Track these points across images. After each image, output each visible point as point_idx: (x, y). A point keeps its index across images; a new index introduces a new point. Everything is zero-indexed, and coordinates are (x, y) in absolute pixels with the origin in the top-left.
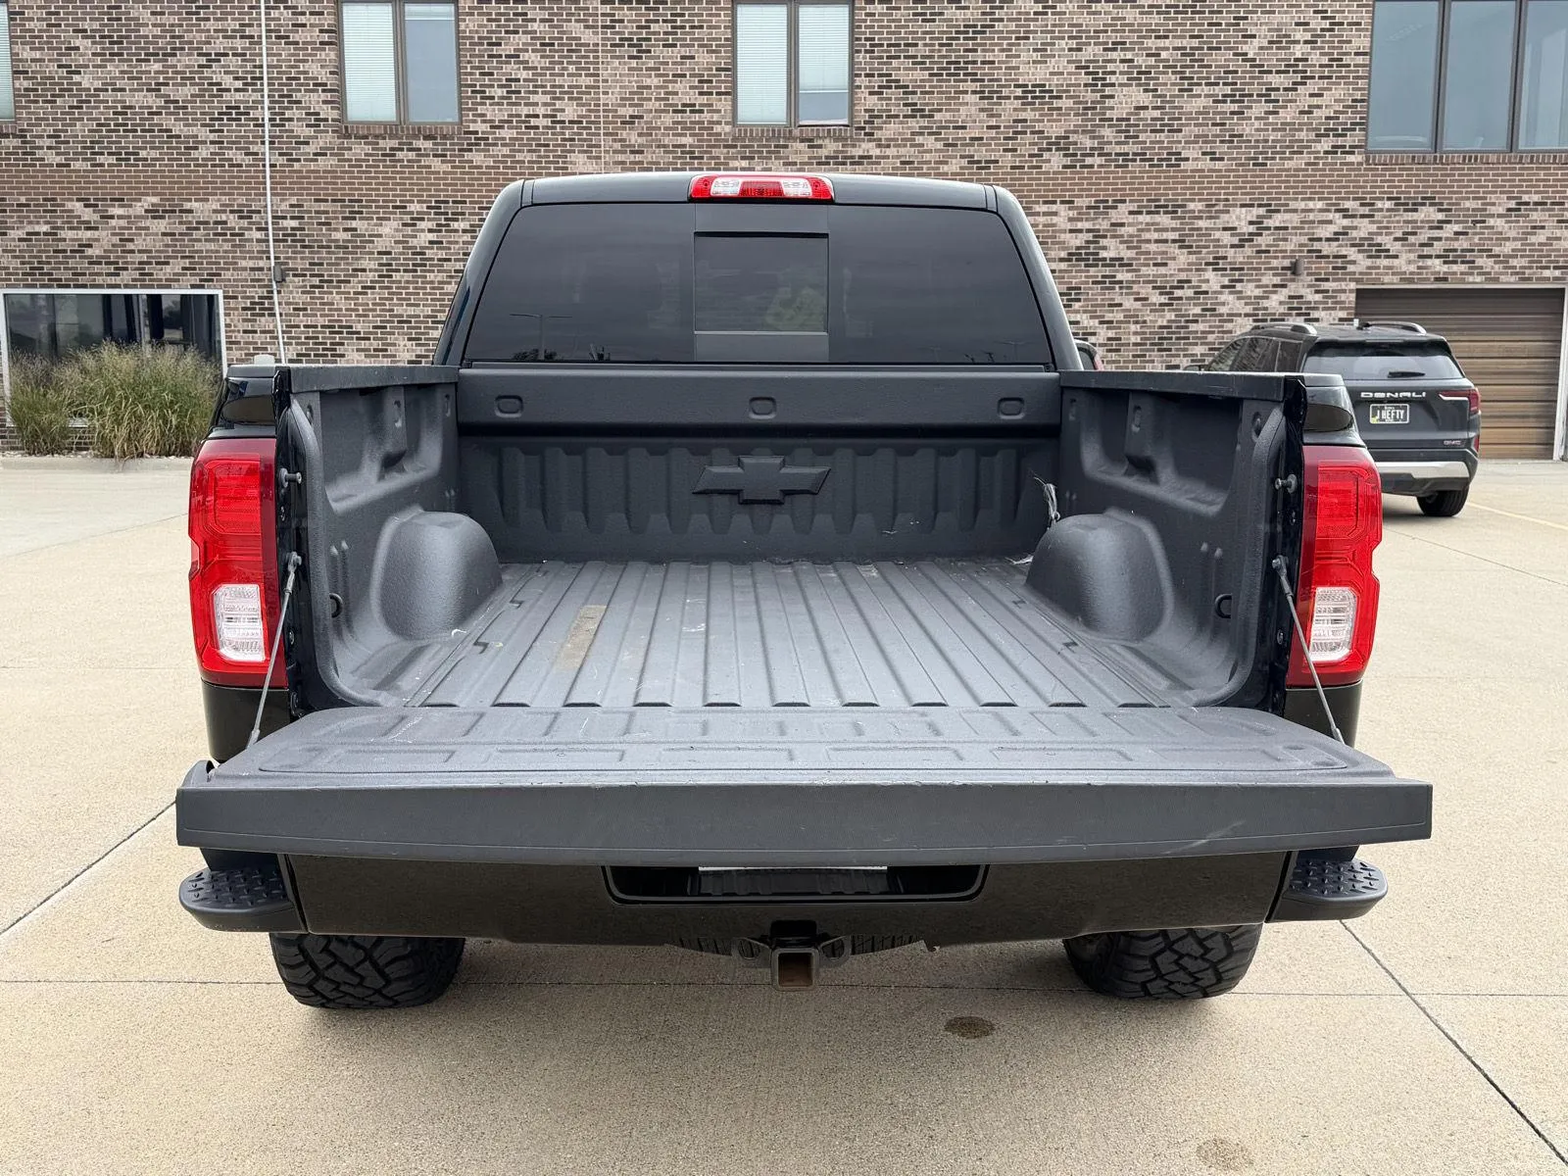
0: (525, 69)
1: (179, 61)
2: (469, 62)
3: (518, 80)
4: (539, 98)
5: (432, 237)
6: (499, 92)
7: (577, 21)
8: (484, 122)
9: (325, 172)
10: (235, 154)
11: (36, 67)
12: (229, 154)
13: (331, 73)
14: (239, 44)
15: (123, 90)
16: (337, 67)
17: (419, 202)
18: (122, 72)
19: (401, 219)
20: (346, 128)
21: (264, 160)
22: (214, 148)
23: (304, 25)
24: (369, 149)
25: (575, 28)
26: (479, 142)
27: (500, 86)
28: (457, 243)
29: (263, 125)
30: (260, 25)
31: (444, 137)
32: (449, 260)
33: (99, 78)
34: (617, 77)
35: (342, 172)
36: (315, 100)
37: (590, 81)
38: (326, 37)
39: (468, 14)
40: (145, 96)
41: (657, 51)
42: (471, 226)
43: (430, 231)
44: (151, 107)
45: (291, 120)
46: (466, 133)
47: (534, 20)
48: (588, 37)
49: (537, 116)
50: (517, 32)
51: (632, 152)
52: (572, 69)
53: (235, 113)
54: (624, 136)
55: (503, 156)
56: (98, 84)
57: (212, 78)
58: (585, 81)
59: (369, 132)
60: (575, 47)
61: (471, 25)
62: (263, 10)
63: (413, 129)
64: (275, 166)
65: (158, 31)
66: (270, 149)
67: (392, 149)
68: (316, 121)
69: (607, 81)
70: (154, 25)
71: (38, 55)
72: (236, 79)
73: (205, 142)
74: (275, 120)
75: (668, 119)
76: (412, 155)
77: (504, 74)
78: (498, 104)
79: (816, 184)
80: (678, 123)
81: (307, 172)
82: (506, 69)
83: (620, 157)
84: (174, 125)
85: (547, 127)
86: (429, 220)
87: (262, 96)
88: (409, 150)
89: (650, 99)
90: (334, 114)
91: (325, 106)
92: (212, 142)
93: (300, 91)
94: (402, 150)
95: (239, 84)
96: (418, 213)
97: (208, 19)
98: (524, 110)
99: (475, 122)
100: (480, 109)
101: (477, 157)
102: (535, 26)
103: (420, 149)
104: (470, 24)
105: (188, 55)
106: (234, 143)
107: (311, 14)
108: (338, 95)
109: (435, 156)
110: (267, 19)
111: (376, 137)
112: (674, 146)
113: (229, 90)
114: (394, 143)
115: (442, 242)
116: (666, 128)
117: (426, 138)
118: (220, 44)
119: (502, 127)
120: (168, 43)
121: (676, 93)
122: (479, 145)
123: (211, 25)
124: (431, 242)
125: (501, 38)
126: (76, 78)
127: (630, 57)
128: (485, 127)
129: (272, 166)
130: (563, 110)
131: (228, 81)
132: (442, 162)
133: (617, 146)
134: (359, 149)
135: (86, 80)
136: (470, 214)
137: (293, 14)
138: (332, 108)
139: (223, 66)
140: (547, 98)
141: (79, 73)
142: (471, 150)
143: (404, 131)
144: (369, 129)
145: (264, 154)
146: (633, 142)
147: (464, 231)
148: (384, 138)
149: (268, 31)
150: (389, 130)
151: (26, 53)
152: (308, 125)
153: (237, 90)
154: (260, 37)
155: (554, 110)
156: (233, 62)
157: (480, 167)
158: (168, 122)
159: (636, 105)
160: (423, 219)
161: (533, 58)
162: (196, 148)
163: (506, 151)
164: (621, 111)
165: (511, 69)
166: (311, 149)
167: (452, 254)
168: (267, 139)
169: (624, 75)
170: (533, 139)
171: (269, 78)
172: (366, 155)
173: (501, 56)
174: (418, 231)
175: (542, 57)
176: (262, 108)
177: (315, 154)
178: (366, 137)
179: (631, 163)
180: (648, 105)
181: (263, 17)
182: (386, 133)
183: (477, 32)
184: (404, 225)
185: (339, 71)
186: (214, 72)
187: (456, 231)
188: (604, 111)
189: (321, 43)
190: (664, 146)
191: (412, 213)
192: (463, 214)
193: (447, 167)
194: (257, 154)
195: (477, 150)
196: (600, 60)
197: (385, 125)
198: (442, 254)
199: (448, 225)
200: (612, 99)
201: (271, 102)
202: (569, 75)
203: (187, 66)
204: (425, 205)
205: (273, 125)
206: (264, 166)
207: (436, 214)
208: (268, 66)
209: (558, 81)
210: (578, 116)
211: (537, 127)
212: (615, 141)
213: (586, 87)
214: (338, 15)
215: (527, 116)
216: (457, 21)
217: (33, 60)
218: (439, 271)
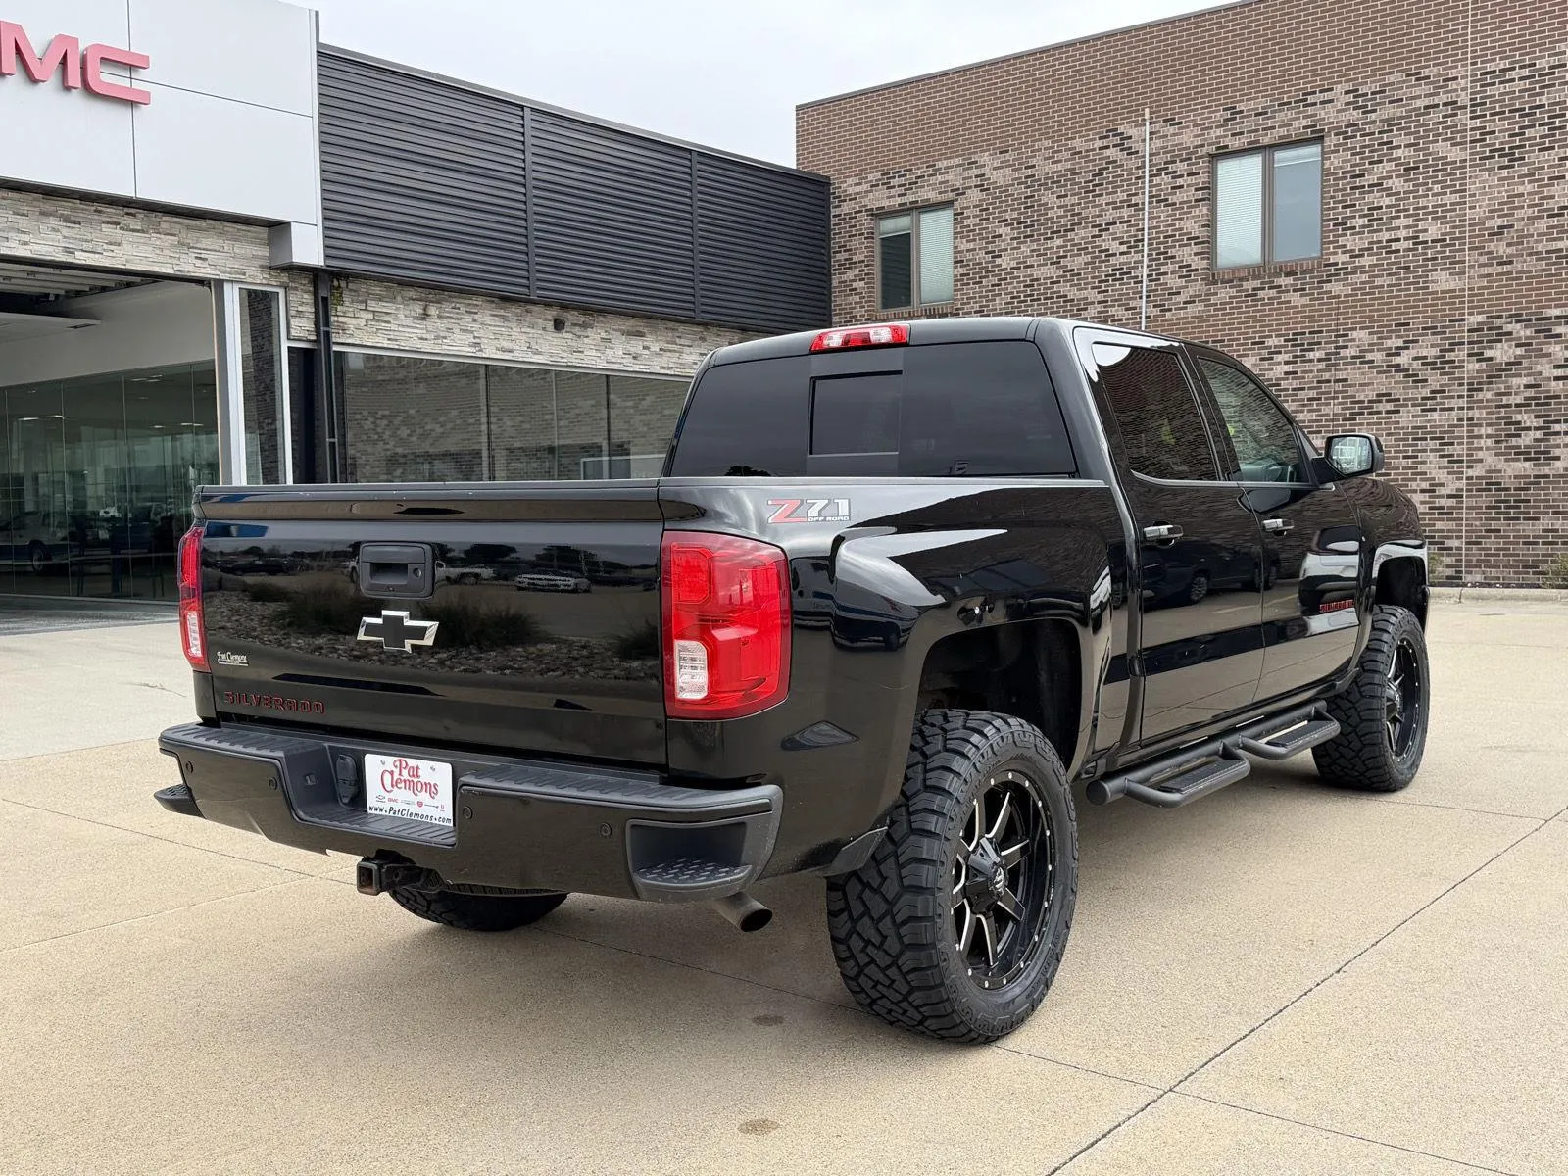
0: (1388, 195)
1: (1076, 235)
2: (1332, 197)
3: (1381, 207)
4: (1402, 222)
5: (1288, 368)
6: (1361, 221)
7: (1444, 140)
8: (1344, 252)
9: (1192, 317)
10: (1117, 310)
11: (969, 256)
12: (1112, 311)
13: (1203, 226)
14: (1126, 212)
15: (1032, 266)
16: (1209, 220)
17: (1277, 336)
18: (1032, 251)
19: (1260, 354)
20: (1214, 275)
21: (1141, 313)
22: (1100, 307)
23: (1181, 187)
24: (1233, 292)
25: (1442, 148)
26: (1334, 272)
27: (1361, 216)
28: (1312, 372)
29: (1141, 282)
30: (1143, 193)
31: (1304, 272)
32: (1303, 389)
33: (1014, 259)
34: (1486, 189)
35: (1208, 316)
36: (1187, 254)
37: (1456, 198)
38: (1200, 194)
39: (1333, 152)
40: (1049, 269)
41: (1534, 157)
42: (1326, 354)
43: (1286, 363)
44: (1052, 278)
45: (1166, 274)
46: (1326, 265)
47: (1400, 147)
48: (1455, 154)
49: (1398, 240)
50: (1381, 161)
51: (1499, 264)
52: (1437, 188)
53: (1121, 273)
54: (1492, 248)
55: (1362, 283)
56: (1014, 264)
57: (1102, 246)
58: (1450, 198)
59: (1236, 276)
60: (1442, 165)
61: (1336, 161)
62: (1147, 179)
63: (1275, 268)
64: (1149, 317)
65: (1061, 212)
66: (1147, 302)
67: (1254, 289)
68: (1188, 271)
69: (1474, 195)
70: (1059, 207)
71: (971, 245)
72: (1121, 243)
73: (1093, 303)
74: (1151, 275)
75: (1542, 225)
76: (1273, 293)
77: (1365, 204)
78: (1359, 233)
79: (895, 330)
80: (1553, 227)
81: (1178, 319)
82: (1369, 198)
83: (1487, 270)
84: (1070, 291)
85: (1410, 250)
86: (1286, 352)
87: (1142, 256)
88: (1270, 288)
89: (1523, 207)
90: (1205, 263)
91: (1196, 258)
92: (1099, 302)
93: (1175, 246)
94: (1264, 289)
95: (1124, 248)
96: (1276, 347)
97: (1102, 195)
98: (1386, 236)
99: (1335, 253)
100: (1341, 241)
101: (1335, 288)
102: (1400, 152)
103: (1280, 286)
104: (1334, 161)
105: (1084, 228)
106: (1116, 300)
107: (1188, 175)
108: (1208, 245)
109: (1294, 291)
110: (1150, 187)
111: (1241, 280)
112: (1548, 252)
113: (1115, 255)
114: (1257, 284)
115: (1296, 373)
116: (1538, 235)
117: (1287, 275)
118: (1110, 215)
119: (1362, 255)
120: (1069, 221)
121: (1553, 197)
122: (1338, 275)
123: (1105, 199)
124: (1286, 373)
125: (1365, 170)
126: (998, 261)
127: (1500, 168)
128: (1346, 257)
129: (1147, 317)
130: (1426, 231)
131: (1115, 247)
132: (1302, 296)
133: (1483, 259)
134: (1224, 293)
135: (1005, 262)
136: (1326, 343)
137: (1173, 178)
138: (1202, 258)
139: (1111, 234)
140: (1410, 221)
141: (1000, 256)
142: (1330, 282)
143: (1265, 271)
144: (1233, 273)
145: (1140, 307)
146: (1501, 253)
147: (1319, 360)
148: (1248, 280)
149: (1150, 197)
150: (1254, 271)
151: (964, 246)
152: (1180, 277)
153: (1122, 253)
154: (1143, 203)
155: (1416, 232)
156: (1120, 229)
157: (1339, 296)
158: (1064, 288)
159: (1506, 215)
160: (1280, 352)
161: (1396, 184)
162: (1086, 309)
163: (1365, 278)
164: (1489, 223)
165: (1375, 198)
166: (1182, 298)
167: (1305, 383)
168: (1144, 293)
169: (1495, 187)
170: (1393, 263)
171: (1149, 239)
172: (1230, 297)
173: (1364, 187)
174: (1275, 364)
175: (1406, 181)
176: (1142, 267)
177: (1185, 303)
178: (1232, 281)
179: (1498, 275)
180: (1519, 214)
181: (1147, 185)
182: (1249, 274)
183: (1341, 167)
184: (1262, 359)
185: (1211, 224)
186: (1104, 241)
187: (1311, 360)
188: (1470, 225)
189: (1196, 201)
190: (1537, 253)
191: (1270, 347)
192: (1319, 343)
193: (1306, 300)
194: (1135, 308)
195: (1336, 281)
196: (1468, 175)
197: (1248, 267)
198: (1297, 384)
199: (1304, 356)
200: (1479, 212)
201: (1150, 260)
202: (1433, 195)
203: (1083, 238)
204: (1282, 339)
205: (1150, 281)
206: (1140, 318)
207: (1292, 346)
208: (1149, 229)
209: (1422, 202)
210: (1442, 235)
211: (1398, 251)
212: (1481, 254)
213: (1451, 204)
214: (1213, 173)
215: (1388, 241)
216: (1323, 159)
217: (968, 251)
218: (1292, 401)
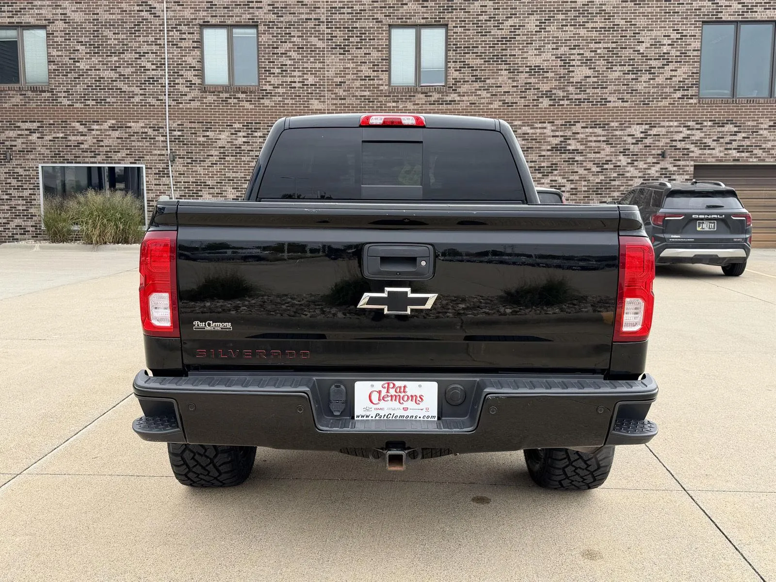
0: (290, 60)
1: (126, 56)
2: (263, 56)
3: (286, 65)
4: (296, 73)
5: (245, 140)
6: (277, 71)
7: (315, 37)
8: (270, 85)
9: (194, 109)
10: (152, 100)
11: (59, 59)
12: (149, 100)
13: (198, 62)
14: (154, 48)
15: (100, 70)
16: (200, 59)
17: (238, 123)
18: (99, 61)
19: (230, 131)
20: (205, 88)
21: (165, 103)
22: (142, 97)
23: (185, 39)
24: (215, 98)
25: (314, 40)
26: (268, 94)
27: (277, 68)
28: (256, 142)
29: (165, 86)
30: (164, 39)
31: (251, 92)
32: (253, 151)
33: (88, 64)
34: (334, 63)
35: (202, 109)
36: (190, 75)
37: (321, 65)
38: (195, 45)
39: (262, 34)
40: (110, 73)
41: (353, 51)
42: (263, 134)
43: (244, 137)
44: (112, 78)
45: (178, 84)
46: (261, 90)
47: (294, 36)
48: (320, 44)
49: (295, 82)
50: (286, 42)
51: (340, 99)
52: (312, 59)
53: (153, 80)
54: (337, 91)
55: (279, 101)
56: (88, 67)
57: (141, 64)
58: (318, 65)
59: (215, 90)
60: (314, 49)
61: (264, 39)
62: (166, 32)
63: (236, 88)
64: (170, 106)
65: (116, 42)
66: (168, 97)
67: (226, 98)
68: (190, 84)
69: (329, 65)
70: (114, 39)
71: (60, 53)
72: (152, 64)
73: (137, 95)
74: (171, 84)
75: (358, 83)
76: (236, 101)
77: (280, 62)
78: (277, 76)
79: (417, 119)
80: (362, 85)
81: (186, 108)
82: (281, 59)
83: (335, 102)
84: (123, 86)
85: (300, 88)
86: (243, 131)
87: (165, 73)
88: (234, 98)
89: (349, 74)
90: (199, 81)
91: (195, 77)
92: (141, 95)
93: (183, 70)
94: (231, 98)
95: (154, 67)
96: (238, 128)
97: (140, 36)
98: (289, 79)
99: (265, 85)
100: (268, 79)
101: (266, 102)
102: (295, 39)
103: (239, 98)
104: (264, 38)
105: (130, 53)
106: (151, 95)
107: (189, 33)
108: (200, 72)
109: (246, 101)
110: (167, 36)
111: (219, 92)
112: (361, 96)
113: (149, 70)
114: (227, 95)
115: (249, 142)
116: (356, 88)
117: (242, 93)
118: (145, 48)
119: (279, 88)
120: (121, 48)
121: (362, 71)
122: (268, 96)
123: (141, 39)
124: (244, 142)
125: (279, 45)
126: (78, 64)
127: (340, 54)
128: (271, 88)
129: (169, 106)
130: (308, 79)
131: (149, 65)
132: (250, 104)
133: (333, 96)
134: (211, 98)
135: (82, 65)
136: (263, 129)
137: (180, 34)
138: (198, 78)
139: (147, 59)
140: (300, 74)
141: (79, 62)
142: (263, 99)
143: (231, 89)
144: (215, 88)
145: (165, 100)
146: (341, 94)
147: (260, 137)
148: (223, 93)
149: (168, 42)
150: (225, 89)
151: (55, 53)
152: (186, 87)
153: (153, 70)
154: (164, 44)
155: (303, 79)
156: (151, 56)
157: (268, 106)
158: (120, 85)
159: (343, 77)
160: (240, 131)
161: (294, 55)
162: (133, 97)
163: (280, 99)
164: (335, 80)
165: (284, 60)
166: (188, 98)
167: (254, 148)
168: (167, 93)
169: (337, 62)
170: (293, 93)
171: (168, 64)
172: (214, 101)
173: (278, 54)
174: (238, 137)
175: (298, 54)
176: (165, 78)
177: (190, 100)
178: (214, 92)
179: (340, 104)
180: (348, 77)
181: (166, 35)
182: (223, 90)
183: (267, 42)
184: (232, 134)
185: (201, 61)
186: (142, 61)
187: (256, 137)
188: (327, 79)
189: (193, 47)
190: (356, 96)
191: (235, 128)
192: (259, 129)
193: (252, 107)
194: (162, 100)
195: (266, 99)
196: (326, 55)
197: (223, 86)
198: (249, 148)
199: (252, 134)
200: (331, 74)
201: (169, 75)
202: (310, 62)
203: (130, 58)
204: (241, 125)
205: (170, 87)
206: (165, 106)
207: (246, 129)
208: (168, 59)
209: (306, 65)
210: (315, 82)
211: (295, 87)
212: (332, 94)
213: (319, 68)
214: (201, 34)
215: (291, 82)
216: (258, 37)
217: (58, 56)
218: (248, 156)
